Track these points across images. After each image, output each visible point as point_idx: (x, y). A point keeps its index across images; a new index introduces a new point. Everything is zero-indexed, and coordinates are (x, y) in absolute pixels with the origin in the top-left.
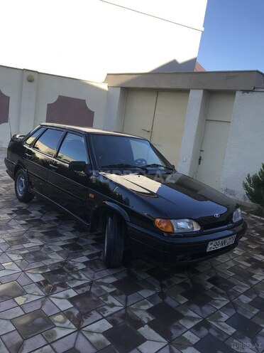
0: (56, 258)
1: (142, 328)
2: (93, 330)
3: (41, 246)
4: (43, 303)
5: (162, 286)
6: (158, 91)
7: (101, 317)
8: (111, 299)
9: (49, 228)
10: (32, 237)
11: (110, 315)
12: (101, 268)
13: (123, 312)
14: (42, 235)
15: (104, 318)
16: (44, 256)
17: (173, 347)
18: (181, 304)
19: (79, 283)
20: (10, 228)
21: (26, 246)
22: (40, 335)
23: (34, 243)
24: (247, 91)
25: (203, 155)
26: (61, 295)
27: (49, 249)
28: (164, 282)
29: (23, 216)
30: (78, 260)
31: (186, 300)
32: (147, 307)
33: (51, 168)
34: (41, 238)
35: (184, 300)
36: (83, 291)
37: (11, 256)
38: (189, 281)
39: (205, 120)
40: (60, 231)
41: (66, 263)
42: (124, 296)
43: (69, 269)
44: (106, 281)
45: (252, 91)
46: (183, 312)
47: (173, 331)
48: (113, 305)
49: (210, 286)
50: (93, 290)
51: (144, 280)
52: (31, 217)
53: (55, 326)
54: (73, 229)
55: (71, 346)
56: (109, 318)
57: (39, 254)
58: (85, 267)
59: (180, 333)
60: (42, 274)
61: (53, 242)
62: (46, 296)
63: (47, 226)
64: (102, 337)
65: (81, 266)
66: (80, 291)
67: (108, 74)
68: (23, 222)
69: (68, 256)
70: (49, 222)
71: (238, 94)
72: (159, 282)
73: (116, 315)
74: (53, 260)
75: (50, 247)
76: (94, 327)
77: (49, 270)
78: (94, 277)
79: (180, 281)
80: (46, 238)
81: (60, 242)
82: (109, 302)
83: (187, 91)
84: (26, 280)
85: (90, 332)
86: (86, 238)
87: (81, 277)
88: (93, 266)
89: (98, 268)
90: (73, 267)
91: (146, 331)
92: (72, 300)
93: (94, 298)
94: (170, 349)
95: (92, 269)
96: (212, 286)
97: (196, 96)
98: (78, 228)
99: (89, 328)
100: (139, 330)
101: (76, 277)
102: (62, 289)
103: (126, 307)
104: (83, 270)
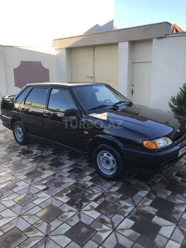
0: (70, 182)
1: (154, 219)
2: (124, 228)
3: (54, 175)
4: (79, 216)
5: (150, 186)
6: (94, 47)
7: (124, 217)
8: (123, 203)
9: (52, 161)
10: (44, 169)
11: (129, 214)
12: (104, 182)
13: (135, 210)
14: (50, 166)
15: (126, 217)
16: (60, 182)
17: (181, 227)
18: (169, 196)
19: (95, 196)
20: (24, 166)
21: (43, 177)
22: (90, 240)
23: (48, 174)
24: (161, 38)
25: (134, 88)
26: (88, 207)
27: (61, 176)
28: (150, 183)
29: (28, 155)
30: (85, 179)
31: (170, 192)
32: (149, 203)
33: (45, 117)
34: (51, 169)
35: (170, 193)
36: (101, 201)
37: (36, 187)
38: (164, 179)
39: (132, 63)
40: (61, 161)
41: (79, 184)
42: (130, 199)
43: (83, 187)
44: (112, 190)
45: (164, 37)
46: (173, 201)
47: (174, 216)
48: (126, 207)
49: (180, 179)
50: (107, 199)
51: (136, 184)
52: (35, 155)
53: (97, 231)
54: (69, 158)
55: (115, 243)
56: (129, 216)
57: (56, 181)
58: (92, 183)
59: (179, 216)
60: (66, 195)
61: (60, 170)
62: (79, 211)
63: (50, 159)
64: (132, 231)
65: (90, 184)
66: (99, 202)
67: (54, 40)
68: (31, 160)
69: (77, 178)
70: (50, 156)
71: (155, 41)
72: (146, 184)
73: (132, 213)
74: (68, 183)
75: (61, 174)
76: (123, 225)
77: (70, 192)
78: (102, 190)
79: (159, 180)
80: (54, 168)
81: (65, 169)
82: (123, 205)
83: (116, 44)
84: (58, 202)
85: (122, 230)
86: (81, 162)
87: (94, 191)
88: (97, 182)
89: (101, 183)
90: (85, 186)
91: (157, 220)
92: (97, 209)
93: (111, 205)
94: (180, 229)
95: (98, 184)
96: (181, 178)
97: (124, 46)
98: (72, 156)
99: (119, 227)
100: (152, 221)
101: (91, 192)
102: (86, 203)
103: (136, 207)
104: (92, 186)
